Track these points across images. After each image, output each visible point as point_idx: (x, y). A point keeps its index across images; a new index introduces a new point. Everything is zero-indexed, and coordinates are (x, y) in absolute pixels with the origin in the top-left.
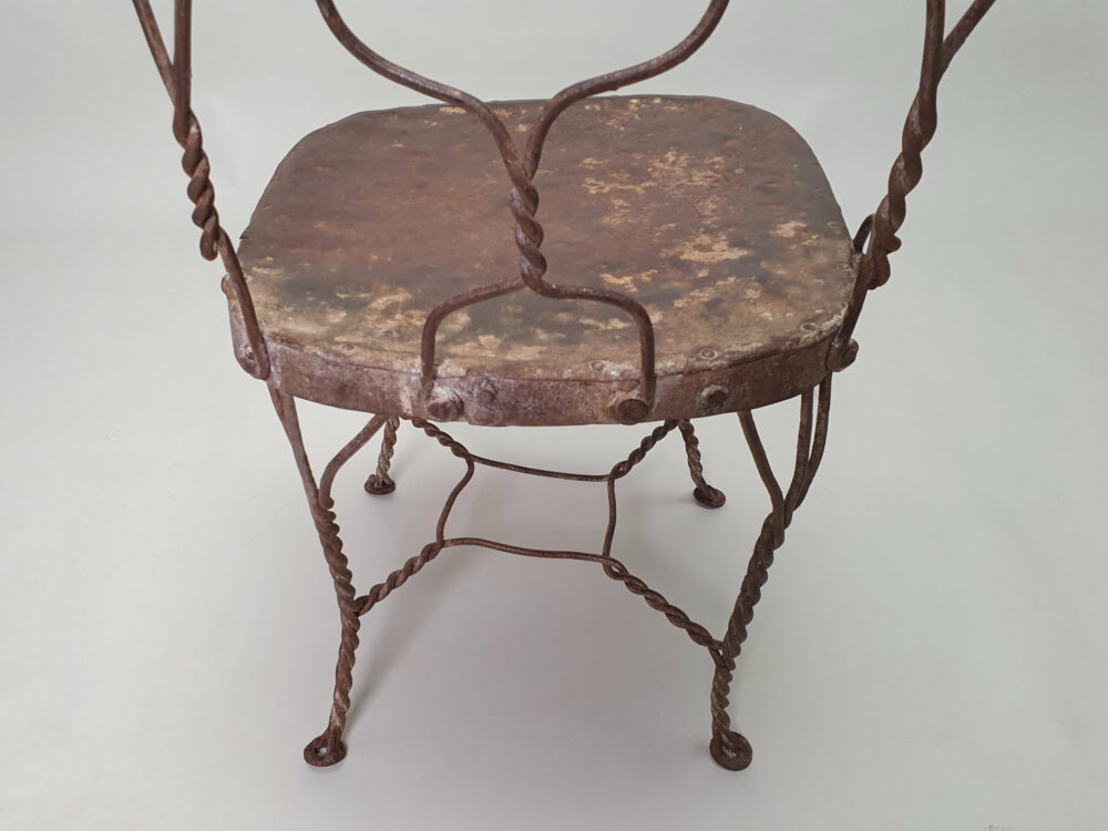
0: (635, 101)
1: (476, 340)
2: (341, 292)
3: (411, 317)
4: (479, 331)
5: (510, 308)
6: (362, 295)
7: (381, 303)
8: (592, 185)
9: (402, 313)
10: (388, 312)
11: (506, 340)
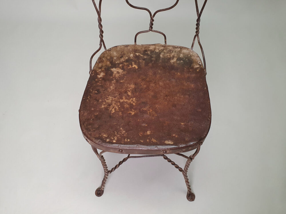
0: (114, 141)
1: (159, 50)
2: (182, 62)
3: (170, 56)
4: (159, 53)
5: (154, 59)
6: (179, 62)
7: (175, 60)
8: (134, 102)
9: (171, 57)
10: (174, 57)
11: (155, 51)
